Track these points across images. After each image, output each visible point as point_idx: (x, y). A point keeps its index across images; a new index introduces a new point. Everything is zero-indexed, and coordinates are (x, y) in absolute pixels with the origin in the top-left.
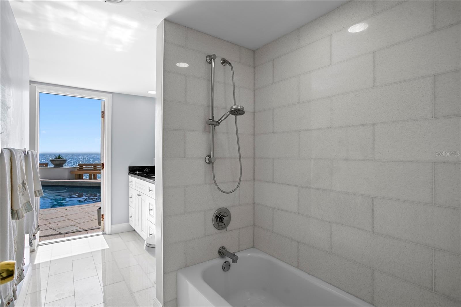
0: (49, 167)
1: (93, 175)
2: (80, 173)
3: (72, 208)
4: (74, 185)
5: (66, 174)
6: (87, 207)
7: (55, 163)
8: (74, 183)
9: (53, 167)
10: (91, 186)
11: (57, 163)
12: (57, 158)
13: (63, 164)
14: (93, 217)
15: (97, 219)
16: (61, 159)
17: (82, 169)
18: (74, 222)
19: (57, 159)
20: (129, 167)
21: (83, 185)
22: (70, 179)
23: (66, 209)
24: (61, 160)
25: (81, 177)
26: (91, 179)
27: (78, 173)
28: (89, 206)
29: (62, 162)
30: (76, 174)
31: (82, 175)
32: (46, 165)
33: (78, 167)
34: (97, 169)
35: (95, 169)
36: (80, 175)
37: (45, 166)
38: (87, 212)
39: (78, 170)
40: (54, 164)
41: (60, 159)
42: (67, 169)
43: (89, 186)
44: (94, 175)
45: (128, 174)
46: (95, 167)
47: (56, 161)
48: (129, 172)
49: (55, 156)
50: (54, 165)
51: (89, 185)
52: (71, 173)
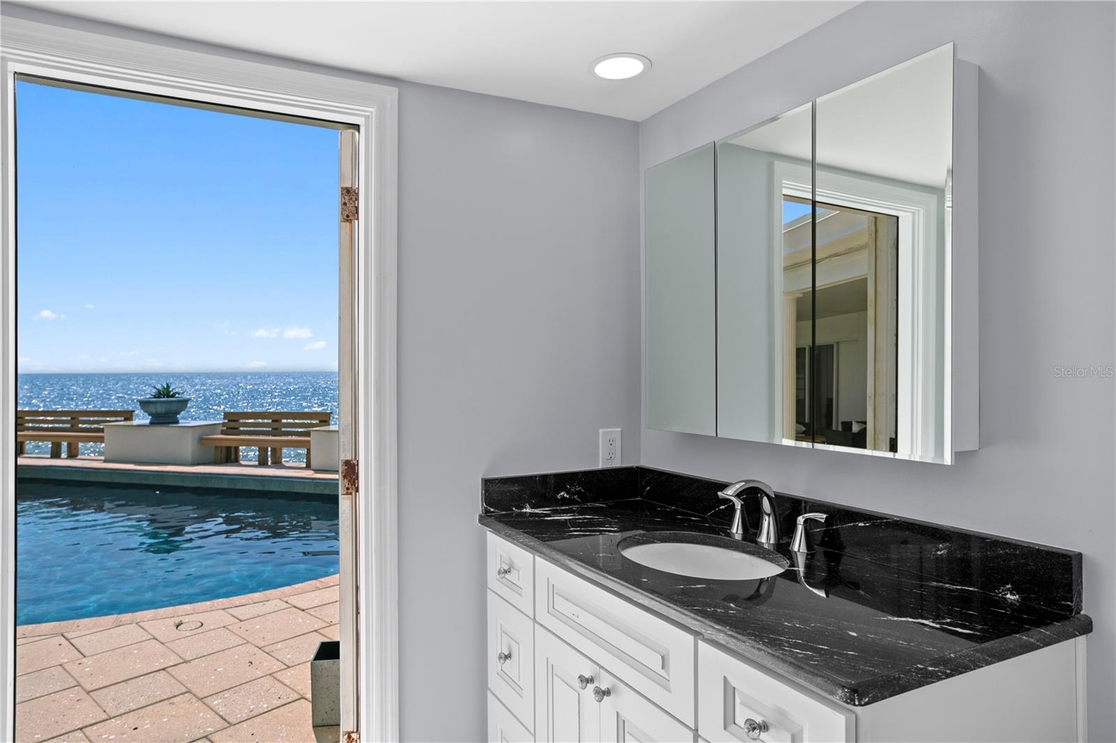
0: (136, 422)
1: (269, 449)
2: (229, 444)
3: (200, 617)
4: (210, 485)
5: (188, 447)
6: (260, 609)
7: (153, 410)
8: (212, 478)
9: (147, 422)
10: (266, 488)
11: (160, 409)
12: (159, 394)
13: (179, 414)
14: (287, 676)
15: (309, 696)
16: (173, 396)
17: (236, 430)
18: (210, 715)
19: (159, 397)
20: (487, 483)
21: (239, 486)
22: (198, 464)
23: (177, 621)
24: (172, 402)
25: (233, 457)
26: (263, 463)
27: (224, 444)
28: (269, 606)
29: (174, 407)
30: (216, 447)
31: (237, 449)
32: (128, 416)
33: (224, 424)
34: (283, 429)
35: (276, 429)
36: (228, 449)
37: (126, 419)
38: (262, 644)
39: (223, 433)
40: (149, 415)
41: (169, 396)
42: (190, 429)
43: (260, 492)
44: (274, 450)
45: (481, 519)
46: (276, 425)
47: (156, 402)
48: (487, 511)
49: (155, 388)
50: (150, 417)
51: (259, 487)
52: (202, 444)
